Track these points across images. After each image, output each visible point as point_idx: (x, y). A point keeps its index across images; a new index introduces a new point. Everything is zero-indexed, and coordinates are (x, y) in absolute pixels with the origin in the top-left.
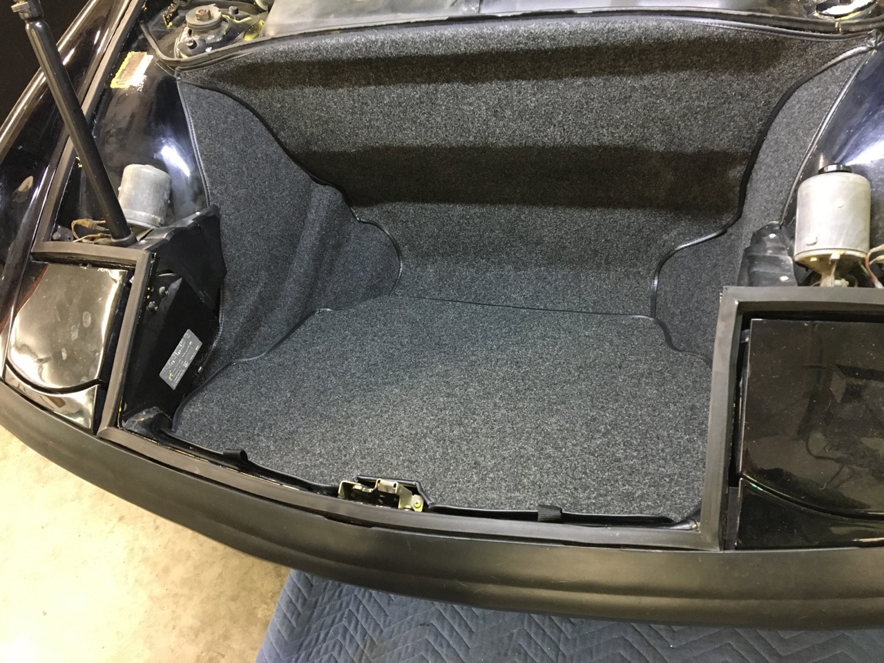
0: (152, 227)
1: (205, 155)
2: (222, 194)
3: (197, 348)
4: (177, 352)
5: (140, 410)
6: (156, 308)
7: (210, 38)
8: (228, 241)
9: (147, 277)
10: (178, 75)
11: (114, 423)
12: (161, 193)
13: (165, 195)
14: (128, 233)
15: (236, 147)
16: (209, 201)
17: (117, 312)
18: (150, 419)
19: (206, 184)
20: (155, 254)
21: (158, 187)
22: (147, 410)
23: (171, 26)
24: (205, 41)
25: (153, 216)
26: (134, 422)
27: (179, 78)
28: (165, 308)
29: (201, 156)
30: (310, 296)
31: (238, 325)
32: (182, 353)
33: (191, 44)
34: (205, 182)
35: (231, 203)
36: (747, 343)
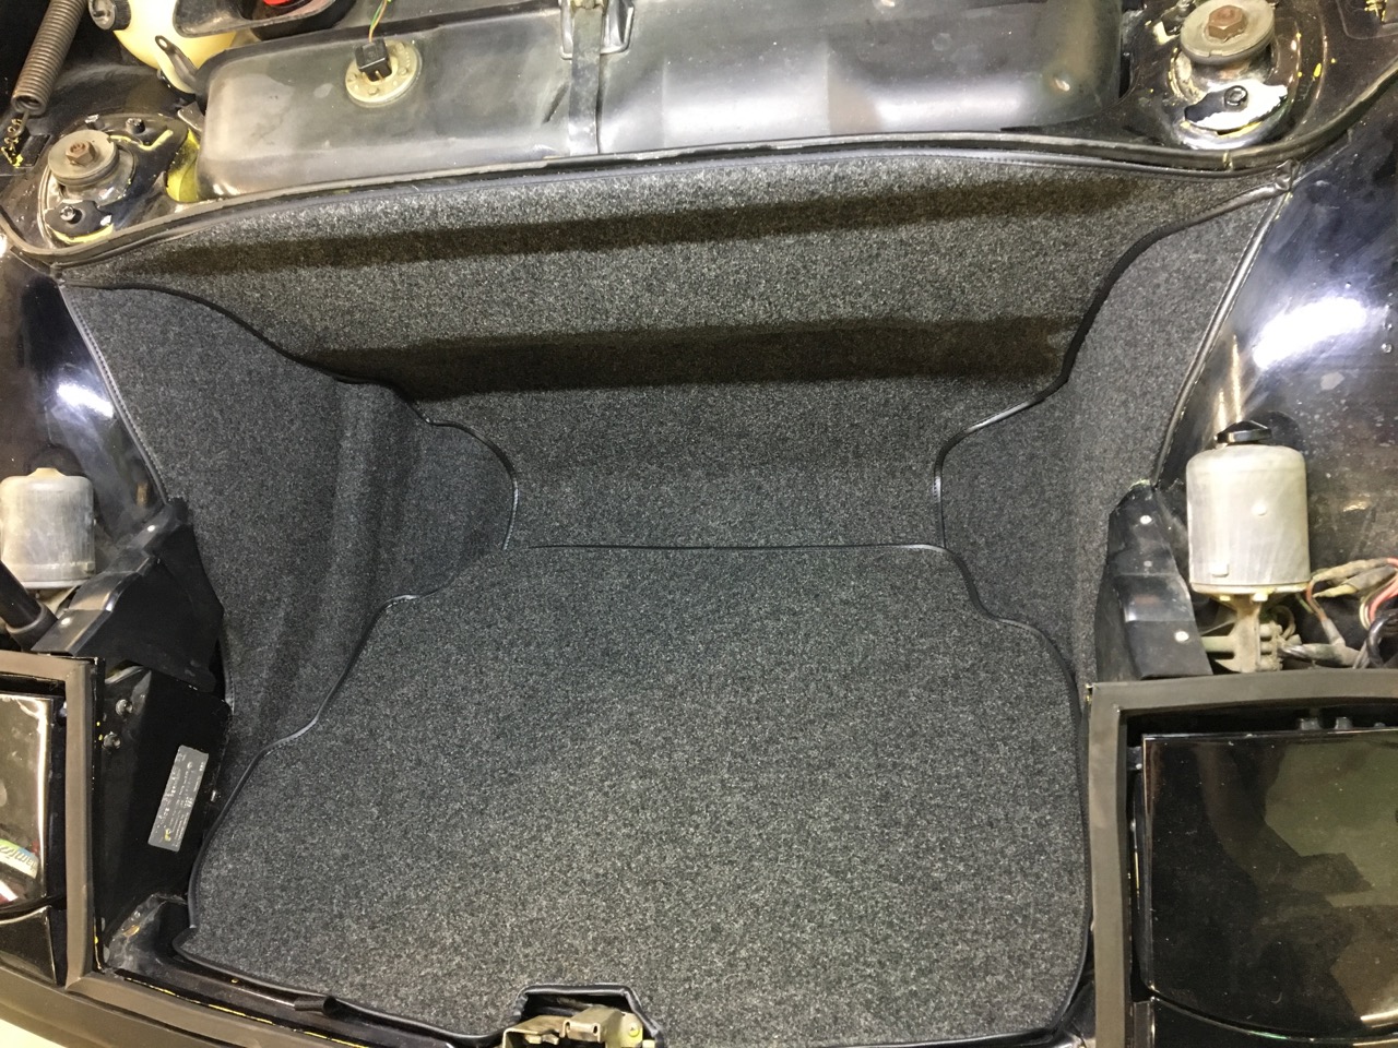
0: (79, 583)
1: (140, 416)
2: (186, 474)
3: (202, 768)
4: (170, 792)
5: (130, 912)
6: (118, 743)
7: (105, 195)
8: (214, 552)
9: (91, 703)
10: (59, 276)
11: (93, 965)
12: (79, 518)
13: (86, 518)
14: (36, 611)
15: (193, 381)
16: (166, 494)
17: (50, 776)
18: (148, 925)
19: (154, 467)
20: (96, 659)
21: (69, 509)
22: (140, 907)
23: (22, 164)
24: (94, 203)
25: (74, 564)
26: (123, 940)
27: (61, 281)
28: (133, 732)
29: (135, 419)
30: (372, 581)
31: (261, 684)
32: (178, 789)
33: (71, 216)
34: (152, 462)
35: (205, 484)
36: (1140, 771)
